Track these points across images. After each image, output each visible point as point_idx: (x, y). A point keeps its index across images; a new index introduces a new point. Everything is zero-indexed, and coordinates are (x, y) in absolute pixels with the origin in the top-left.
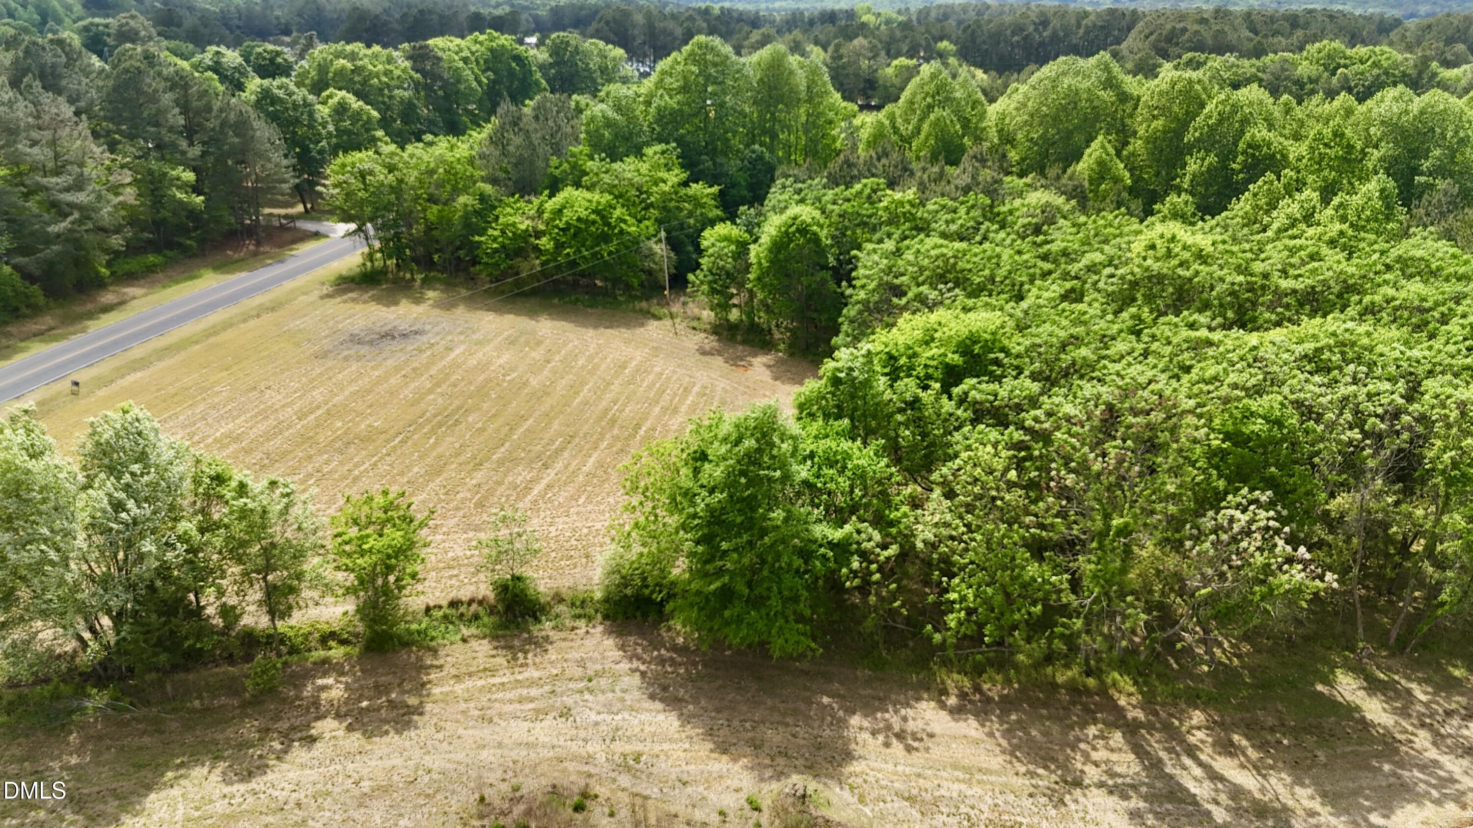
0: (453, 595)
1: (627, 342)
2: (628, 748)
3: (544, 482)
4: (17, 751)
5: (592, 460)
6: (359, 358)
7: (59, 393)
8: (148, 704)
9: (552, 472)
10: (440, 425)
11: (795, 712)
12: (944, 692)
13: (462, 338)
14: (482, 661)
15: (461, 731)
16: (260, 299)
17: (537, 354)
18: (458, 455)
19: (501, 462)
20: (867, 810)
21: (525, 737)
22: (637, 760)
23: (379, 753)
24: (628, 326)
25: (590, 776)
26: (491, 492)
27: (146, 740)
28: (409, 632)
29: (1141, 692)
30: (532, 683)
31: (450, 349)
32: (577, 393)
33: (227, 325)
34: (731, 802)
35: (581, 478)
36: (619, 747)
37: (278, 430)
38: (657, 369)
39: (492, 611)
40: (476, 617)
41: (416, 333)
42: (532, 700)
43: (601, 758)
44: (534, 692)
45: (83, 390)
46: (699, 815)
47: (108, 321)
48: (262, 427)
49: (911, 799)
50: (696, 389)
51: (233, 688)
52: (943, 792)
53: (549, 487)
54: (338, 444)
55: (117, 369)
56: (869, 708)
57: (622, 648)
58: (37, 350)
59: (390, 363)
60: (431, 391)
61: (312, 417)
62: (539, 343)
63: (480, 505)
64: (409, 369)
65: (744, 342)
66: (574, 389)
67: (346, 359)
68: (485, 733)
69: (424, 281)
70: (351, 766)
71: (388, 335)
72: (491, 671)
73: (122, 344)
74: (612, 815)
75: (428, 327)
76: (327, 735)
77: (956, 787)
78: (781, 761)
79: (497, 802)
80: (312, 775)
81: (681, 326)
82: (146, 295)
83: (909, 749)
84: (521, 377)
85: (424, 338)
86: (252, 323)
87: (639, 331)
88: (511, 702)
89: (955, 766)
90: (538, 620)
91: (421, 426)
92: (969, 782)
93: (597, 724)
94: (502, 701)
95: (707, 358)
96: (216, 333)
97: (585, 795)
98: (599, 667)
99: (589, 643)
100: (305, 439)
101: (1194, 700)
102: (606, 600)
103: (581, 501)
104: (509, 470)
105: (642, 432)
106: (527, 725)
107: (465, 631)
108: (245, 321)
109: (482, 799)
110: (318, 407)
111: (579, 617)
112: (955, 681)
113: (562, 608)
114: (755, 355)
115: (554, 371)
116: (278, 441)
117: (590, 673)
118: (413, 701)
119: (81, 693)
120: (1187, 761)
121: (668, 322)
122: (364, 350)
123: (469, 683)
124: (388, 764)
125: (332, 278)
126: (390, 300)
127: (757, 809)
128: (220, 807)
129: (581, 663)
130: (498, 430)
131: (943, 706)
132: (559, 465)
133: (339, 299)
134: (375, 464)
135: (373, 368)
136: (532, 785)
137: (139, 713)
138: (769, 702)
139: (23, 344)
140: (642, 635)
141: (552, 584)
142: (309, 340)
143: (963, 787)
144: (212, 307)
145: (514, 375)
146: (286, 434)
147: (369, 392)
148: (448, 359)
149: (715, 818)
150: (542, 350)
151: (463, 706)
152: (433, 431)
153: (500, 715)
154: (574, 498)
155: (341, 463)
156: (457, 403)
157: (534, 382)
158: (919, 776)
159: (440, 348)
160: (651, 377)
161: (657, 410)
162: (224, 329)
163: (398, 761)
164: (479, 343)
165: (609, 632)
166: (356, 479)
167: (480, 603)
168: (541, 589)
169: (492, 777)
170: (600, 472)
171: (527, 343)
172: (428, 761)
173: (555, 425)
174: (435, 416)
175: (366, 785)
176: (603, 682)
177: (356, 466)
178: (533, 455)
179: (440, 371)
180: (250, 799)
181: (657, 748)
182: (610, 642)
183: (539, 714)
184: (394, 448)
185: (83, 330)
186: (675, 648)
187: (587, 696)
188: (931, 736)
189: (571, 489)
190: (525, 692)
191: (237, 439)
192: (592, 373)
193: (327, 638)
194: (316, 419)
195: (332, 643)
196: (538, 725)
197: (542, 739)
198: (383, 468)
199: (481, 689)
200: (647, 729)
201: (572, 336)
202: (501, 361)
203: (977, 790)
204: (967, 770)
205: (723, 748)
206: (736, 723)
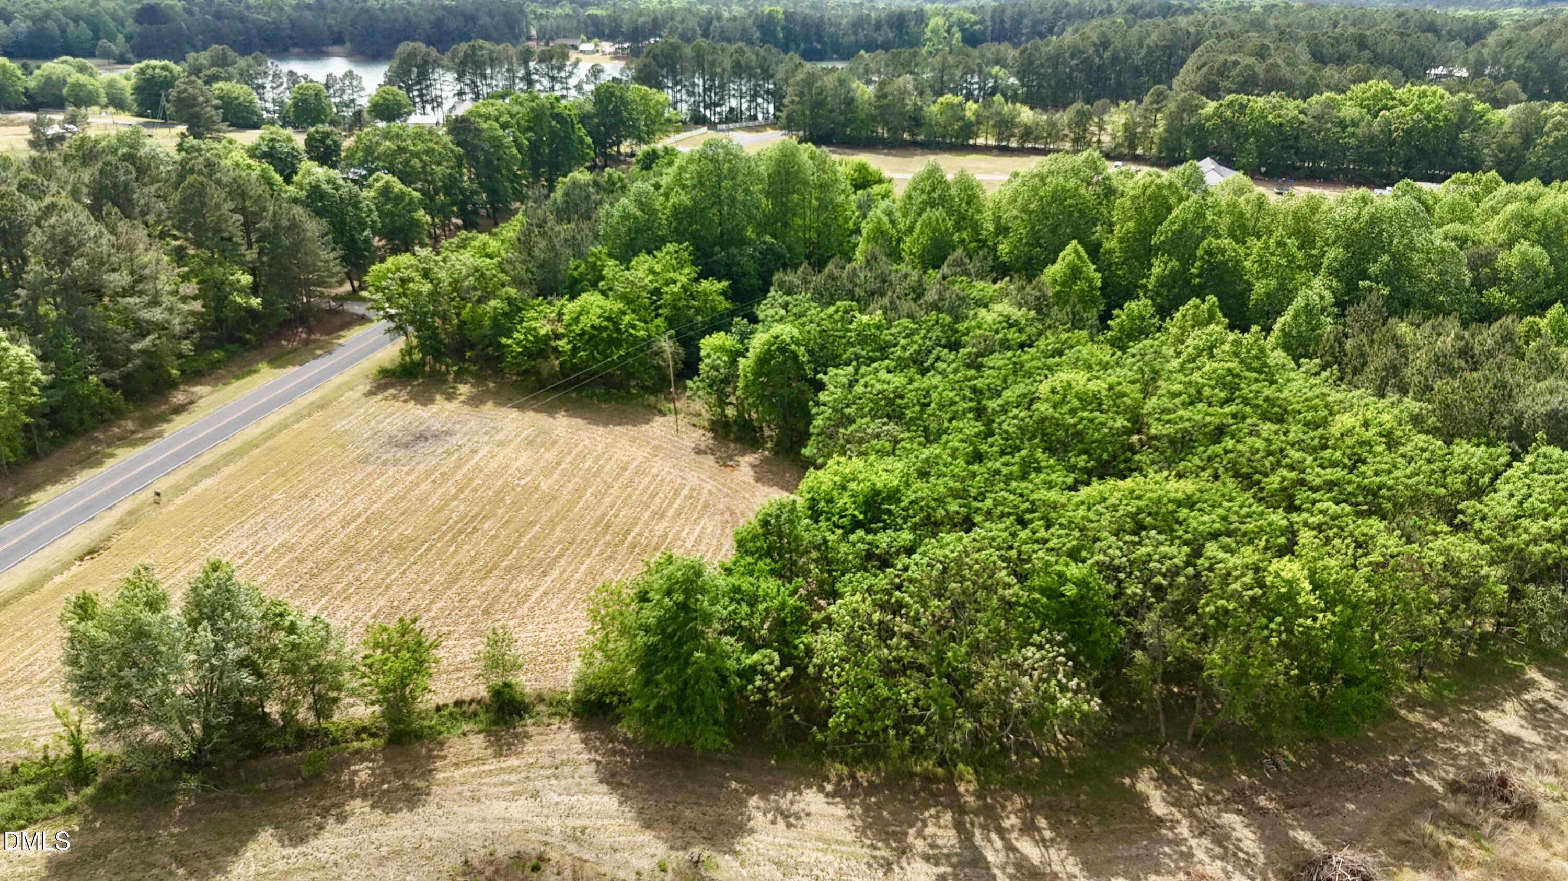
0: (458, 696)
1: (632, 440)
2: (578, 823)
3: (541, 590)
4: (135, 822)
5: (583, 568)
6: (396, 462)
7: (144, 502)
8: (227, 785)
9: (548, 579)
10: (460, 532)
11: (709, 795)
12: (827, 779)
13: (486, 438)
14: (476, 752)
15: (456, 808)
16: (312, 397)
17: (550, 456)
18: (472, 563)
19: (508, 570)
20: (744, 872)
21: (503, 814)
22: (583, 832)
23: (395, 825)
24: (634, 422)
25: (546, 844)
26: (496, 599)
27: (227, 814)
28: (422, 727)
29: (978, 780)
30: (513, 770)
31: (475, 452)
32: (580, 497)
33: (283, 426)
34: (646, 864)
35: (572, 585)
36: (572, 822)
37: (324, 540)
38: (654, 471)
39: (487, 709)
40: (475, 714)
41: (447, 433)
42: (511, 784)
43: (557, 830)
44: (513, 778)
45: (164, 499)
46: (621, 874)
47: (180, 423)
48: (312, 536)
49: (779, 864)
50: (685, 492)
51: (290, 772)
52: (804, 858)
53: (545, 593)
54: (374, 553)
55: (191, 476)
56: (765, 793)
57: (585, 741)
58: (124, 455)
59: (422, 468)
60: (455, 497)
61: (354, 525)
62: (554, 443)
63: (486, 612)
64: (437, 474)
65: (737, 440)
66: (579, 492)
67: (384, 463)
68: (474, 810)
69: (457, 373)
70: (374, 835)
71: (422, 437)
72: (481, 760)
73: (195, 449)
74: (559, 874)
75: (458, 427)
76: (358, 811)
77: (815, 855)
78: (690, 833)
79: (476, 863)
80: (346, 842)
81: (683, 422)
82: (212, 393)
83: (789, 826)
84: (533, 481)
85: (453, 440)
86: (304, 423)
87: (645, 428)
88: (495, 785)
89: (819, 839)
90: (522, 718)
91: (445, 534)
92: (825, 851)
93: (557, 803)
94: (489, 785)
95: (701, 458)
96: (273, 436)
97: (541, 859)
98: (565, 757)
99: (560, 737)
100: (348, 549)
101: (1018, 785)
102: (577, 701)
103: (570, 608)
104: (514, 578)
105: (630, 538)
106: (505, 804)
107: (465, 728)
108: (298, 421)
109: (466, 862)
110: (359, 515)
111: (555, 714)
112: (837, 769)
113: (541, 708)
114: (743, 455)
115: (563, 475)
116: (325, 550)
117: (558, 762)
118: (421, 784)
119: (177, 778)
120: (994, 836)
121: (671, 418)
122: (401, 453)
123: (465, 770)
124: (401, 833)
125: (375, 371)
126: (425, 399)
127: (664, 870)
128: (280, 865)
129: (552, 754)
130: (508, 537)
131: (821, 789)
132: (555, 573)
133: (380, 397)
134: (404, 573)
135: (407, 474)
136: (502, 852)
137: (220, 793)
138: (690, 787)
139: (109, 450)
140: (602, 730)
141: (537, 686)
142: (353, 443)
143: (820, 855)
144: (268, 407)
145: (528, 479)
146: (332, 543)
147: (402, 498)
148: (472, 463)
149: (633, 877)
150: (555, 451)
151: (459, 788)
152: (454, 539)
153: (486, 796)
154: (564, 605)
155: (376, 572)
156: (476, 509)
157: (544, 487)
158: (789, 846)
159: (466, 450)
160: (648, 479)
161: (647, 514)
162: (280, 431)
163: (408, 832)
164: (501, 444)
165: (576, 728)
166: (388, 587)
167: (479, 702)
168: (527, 690)
169: (476, 845)
170: (589, 580)
171: (543, 444)
172: (430, 832)
173: (557, 533)
174: (456, 523)
175: (384, 850)
176: (567, 770)
177: (389, 575)
178: (535, 563)
179: (465, 476)
180: (302, 860)
181: (599, 823)
182: (576, 737)
183: (515, 795)
184: (420, 556)
185: (160, 435)
186: (626, 741)
187: (553, 781)
188: (808, 815)
189: (562, 596)
190: (506, 777)
191: (292, 548)
192: (596, 475)
193: (361, 731)
194: (357, 528)
195: (364, 736)
196: (514, 804)
197: (516, 815)
198: (411, 576)
199: (474, 775)
200: (595, 808)
201: (584, 435)
202: (518, 464)
203: (830, 857)
204: (827, 842)
205: (648, 825)
206: (662, 803)
